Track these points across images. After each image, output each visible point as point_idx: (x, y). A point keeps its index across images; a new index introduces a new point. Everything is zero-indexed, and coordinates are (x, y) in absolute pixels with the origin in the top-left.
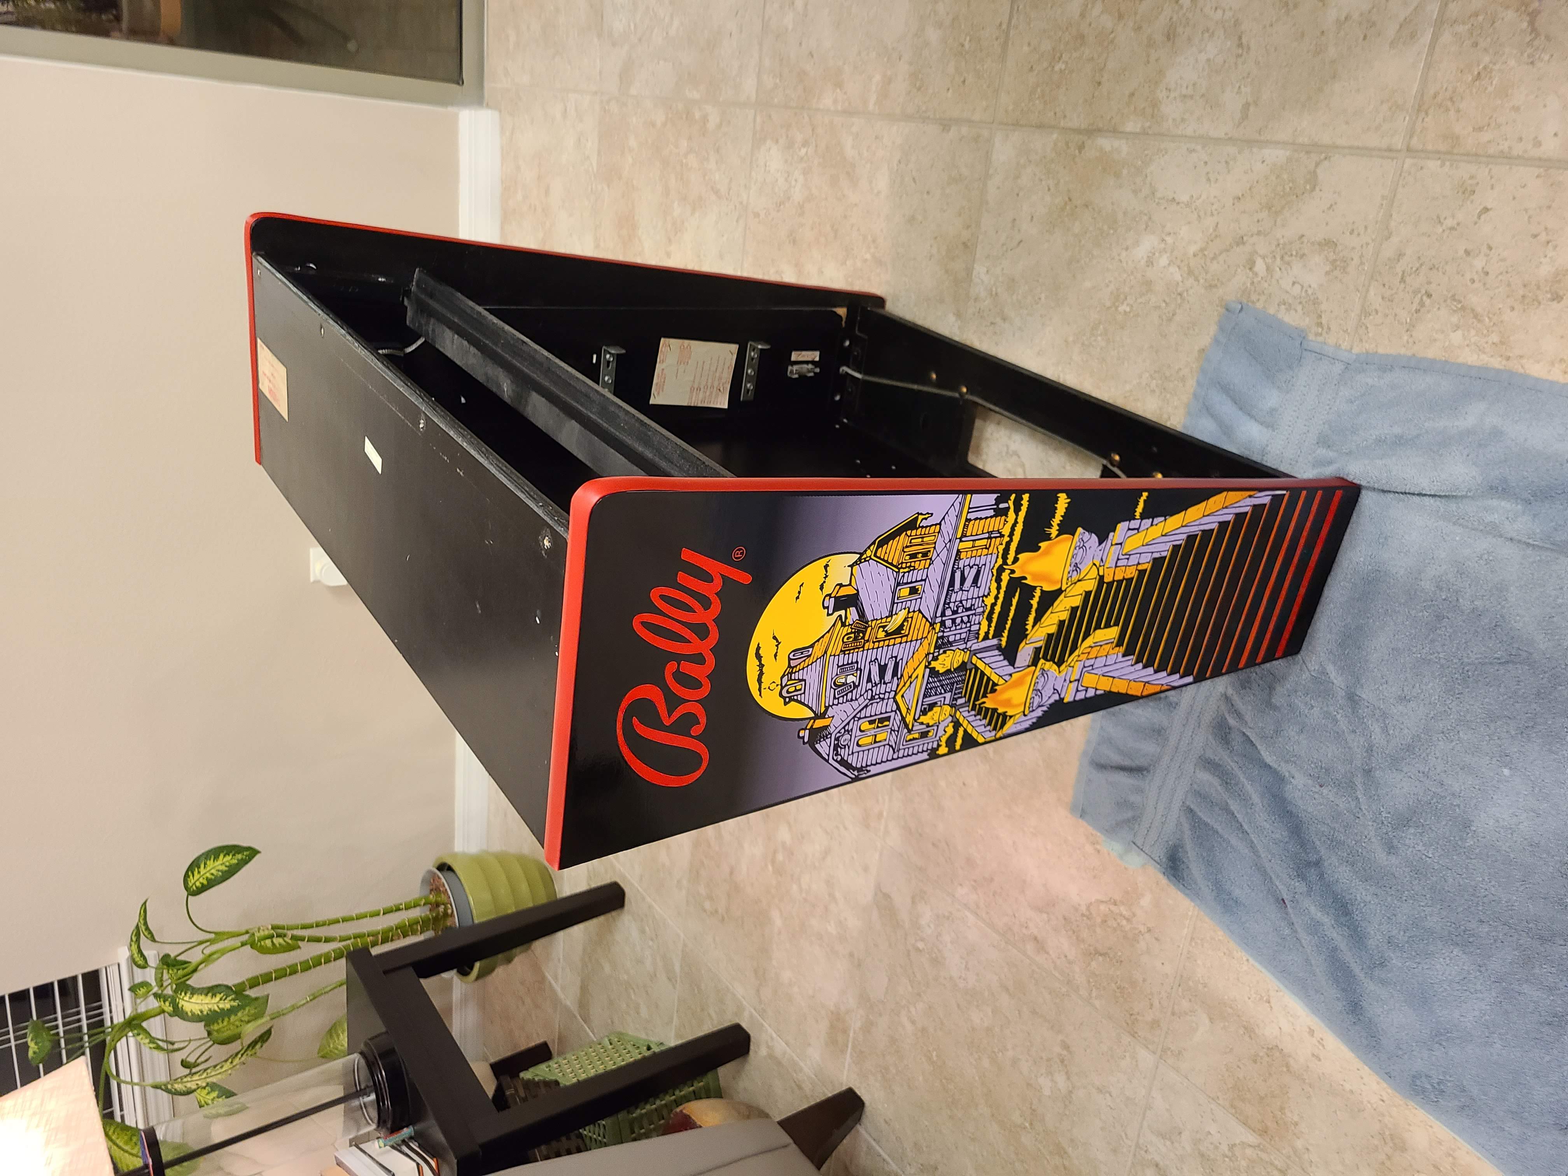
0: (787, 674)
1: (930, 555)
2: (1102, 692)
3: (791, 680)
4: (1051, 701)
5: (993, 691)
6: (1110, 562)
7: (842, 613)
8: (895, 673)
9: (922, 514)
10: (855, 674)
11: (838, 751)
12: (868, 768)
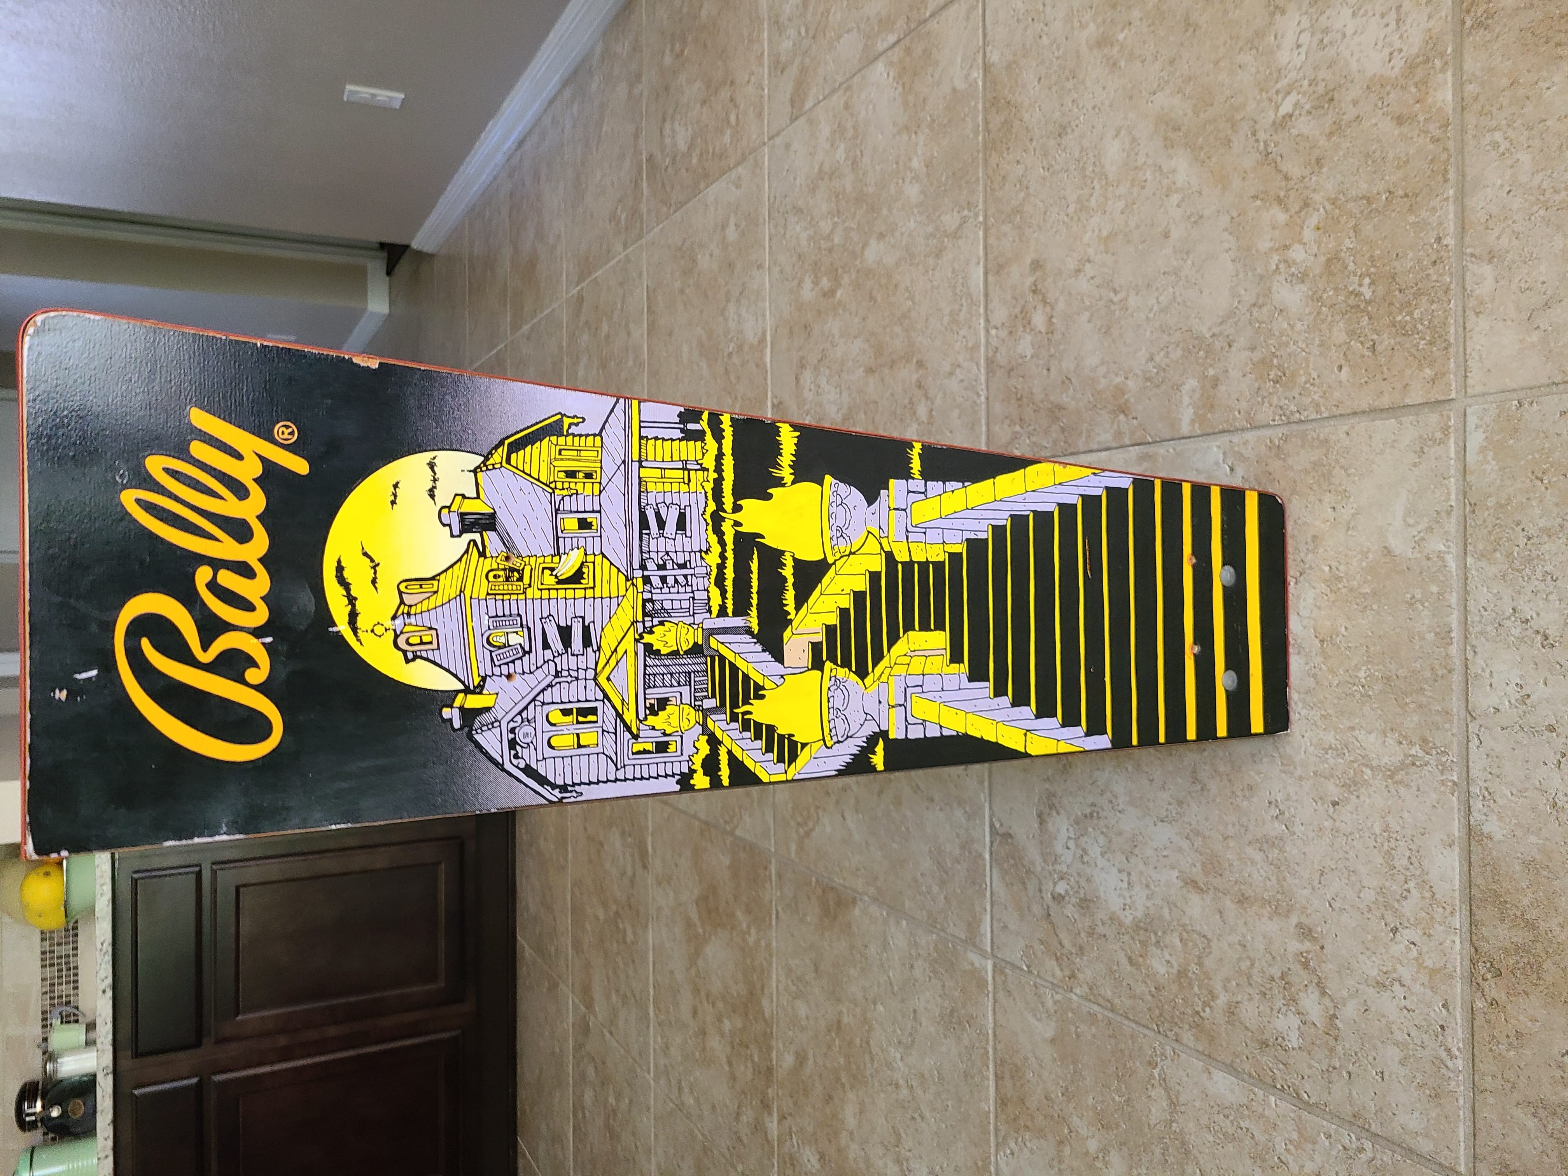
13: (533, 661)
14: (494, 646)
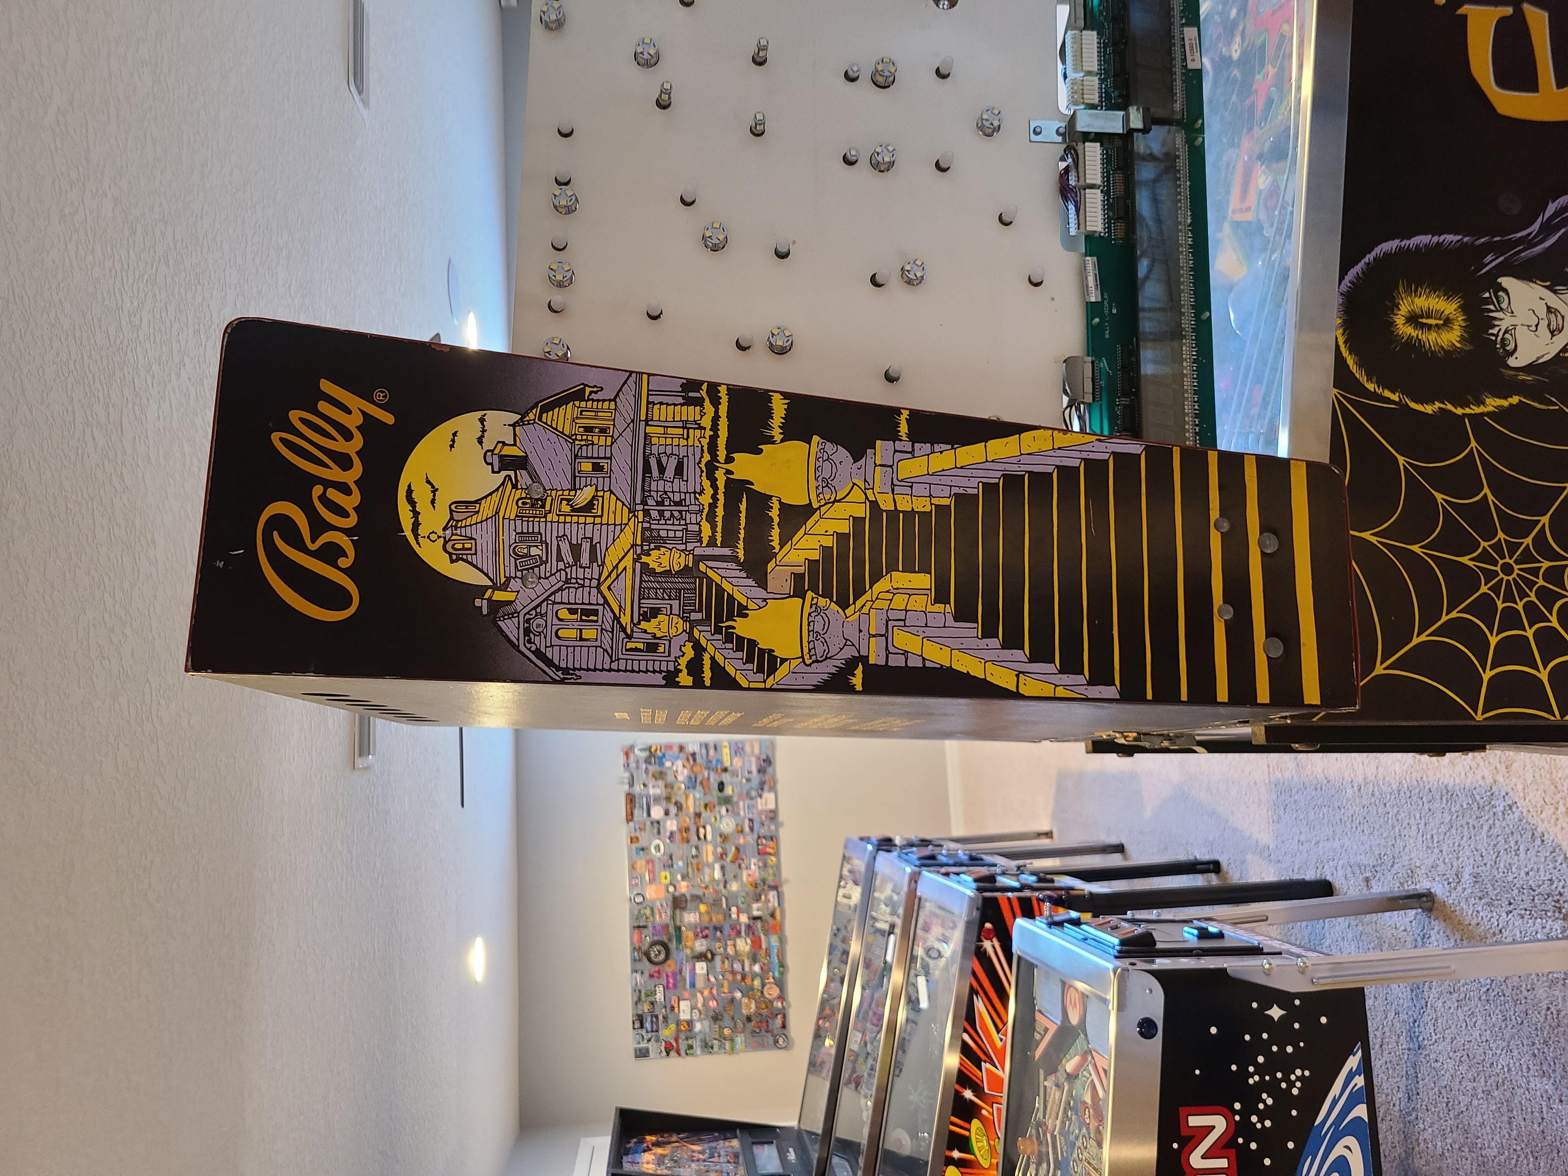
13: (548, 569)
14: (518, 555)
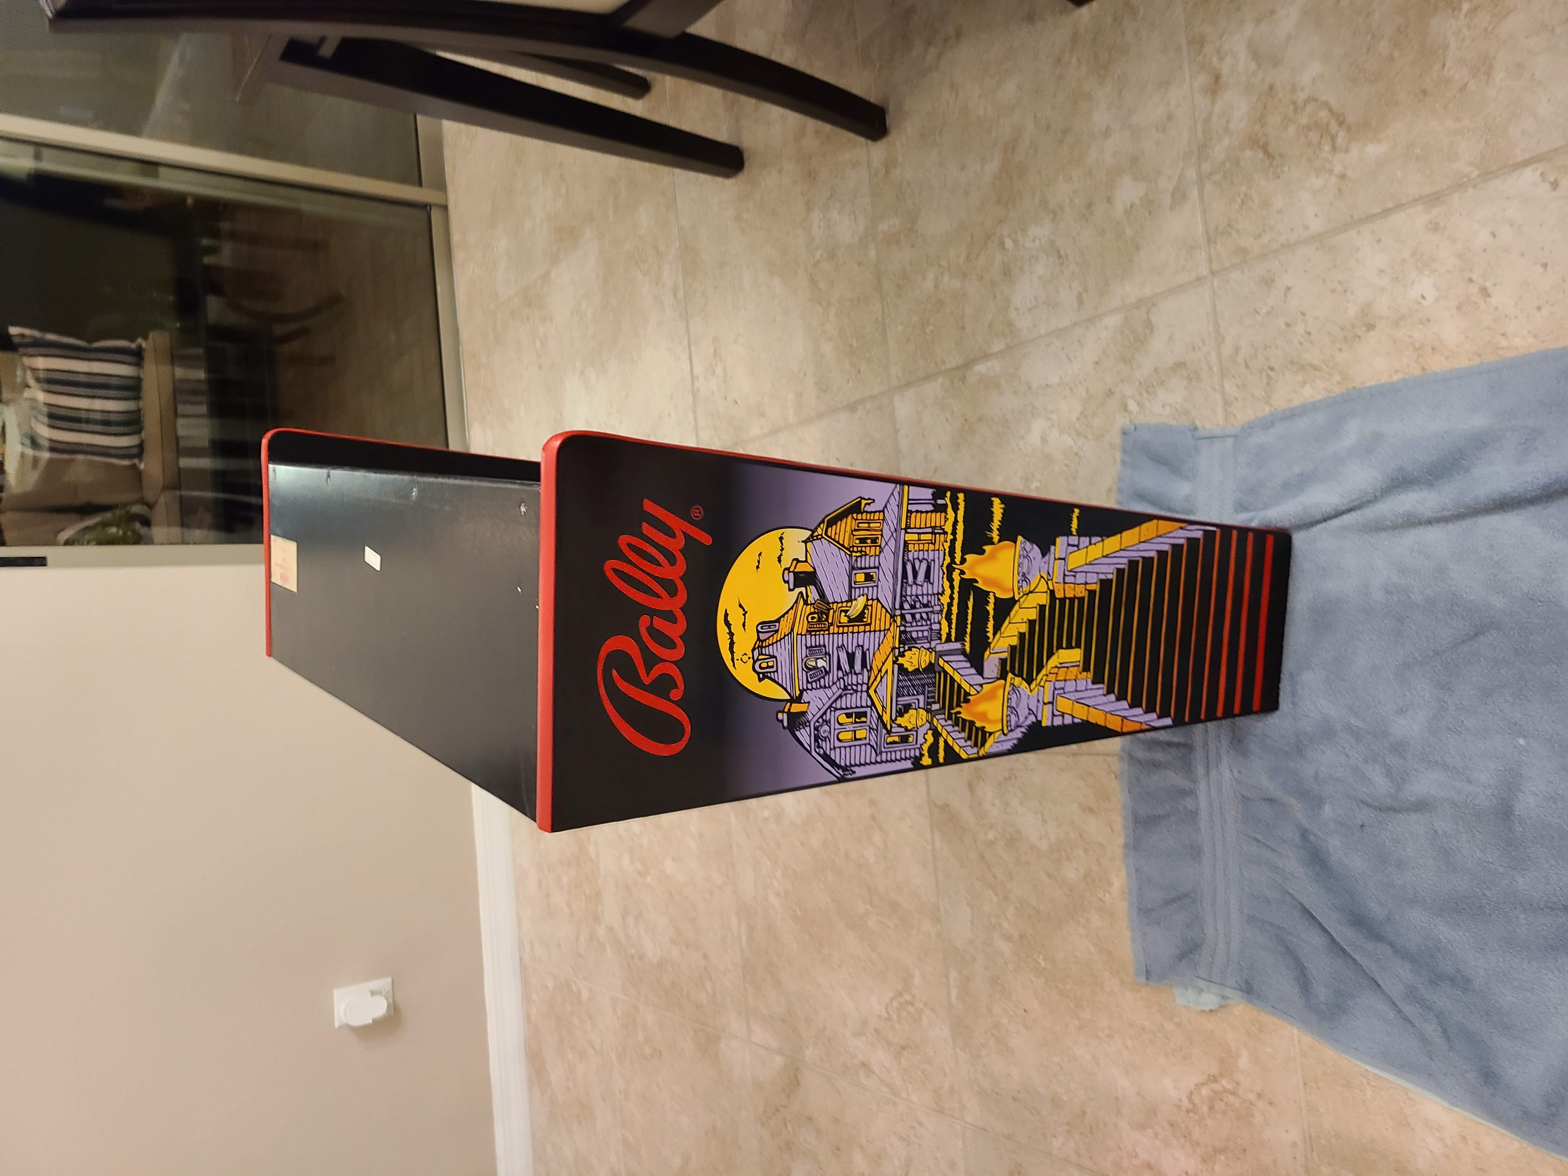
0: (758, 648)
1: (879, 541)
2: (1079, 721)
3: (762, 654)
4: (1028, 722)
5: (967, 701)
6: (1057, 577)
7: (803, 589)
8: (864, 665)
9: (864, 499)
10: (824, 659)
11: (819, 743)
12: (853, 769)
